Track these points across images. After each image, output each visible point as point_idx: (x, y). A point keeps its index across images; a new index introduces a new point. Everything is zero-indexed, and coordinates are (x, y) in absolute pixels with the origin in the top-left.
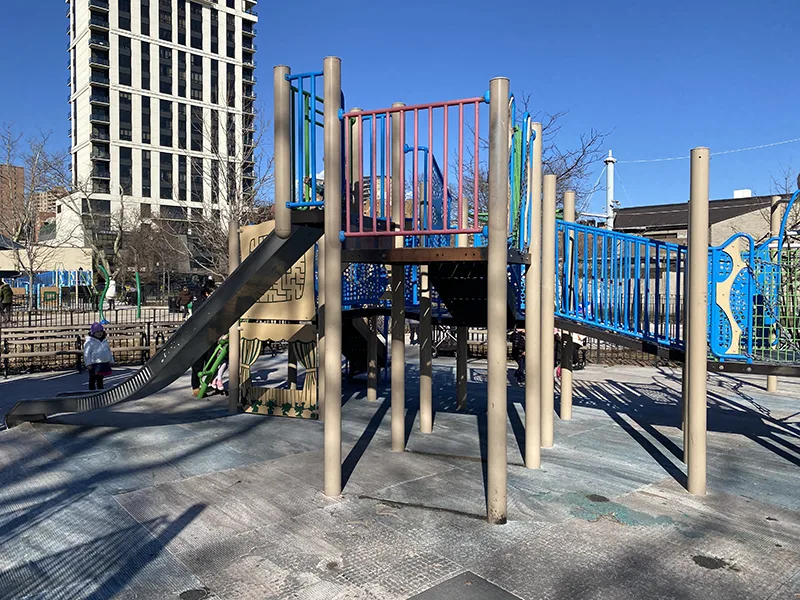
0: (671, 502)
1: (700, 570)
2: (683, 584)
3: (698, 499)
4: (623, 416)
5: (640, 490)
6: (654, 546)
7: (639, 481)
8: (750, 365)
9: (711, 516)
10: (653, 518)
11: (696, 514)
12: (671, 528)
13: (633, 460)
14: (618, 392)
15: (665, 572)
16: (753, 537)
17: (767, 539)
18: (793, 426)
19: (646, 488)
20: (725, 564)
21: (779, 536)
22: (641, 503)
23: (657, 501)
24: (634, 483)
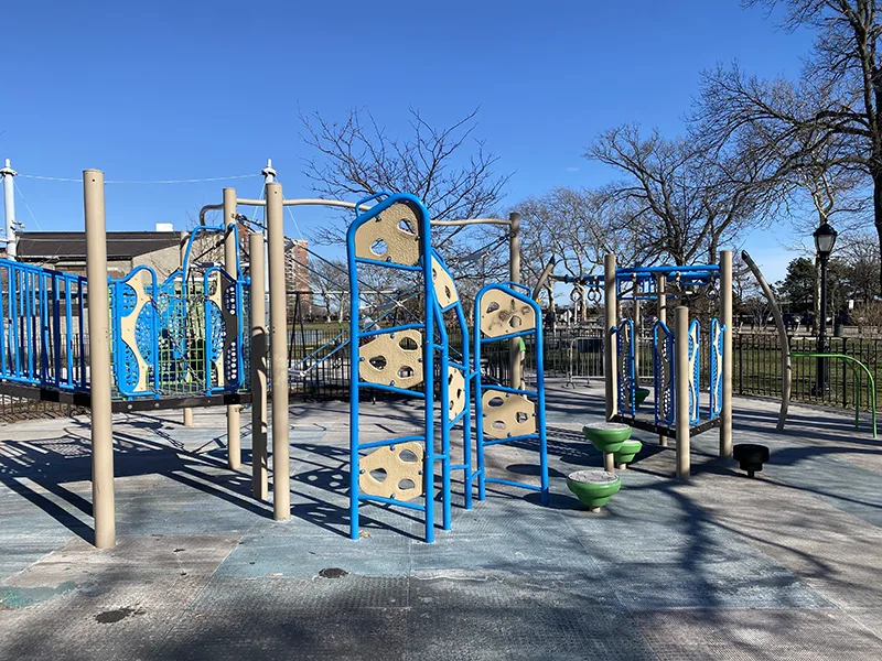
0: (75, 564)
1: (102, 628)
2: (82, 650)
3: (105, 553)
4: (23, 481)
5: (38, 562)
6: (51, 621)
7: (37, 552)
8: (158, 401)
9: (118, 566)
10: (52, 589)
11: (103, 570)
12: (74, 593)
13: (32, 529)
14: (18, 452)
15: (62, 646)
16: (159, 575)
17: (173, 571)
18: (205, 455)
19: (47, 558)
20: (130, 611)
21: (186, 564)
22: (38, 577)
23: (59, 569)
24: (30, 556)
